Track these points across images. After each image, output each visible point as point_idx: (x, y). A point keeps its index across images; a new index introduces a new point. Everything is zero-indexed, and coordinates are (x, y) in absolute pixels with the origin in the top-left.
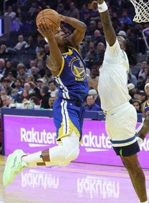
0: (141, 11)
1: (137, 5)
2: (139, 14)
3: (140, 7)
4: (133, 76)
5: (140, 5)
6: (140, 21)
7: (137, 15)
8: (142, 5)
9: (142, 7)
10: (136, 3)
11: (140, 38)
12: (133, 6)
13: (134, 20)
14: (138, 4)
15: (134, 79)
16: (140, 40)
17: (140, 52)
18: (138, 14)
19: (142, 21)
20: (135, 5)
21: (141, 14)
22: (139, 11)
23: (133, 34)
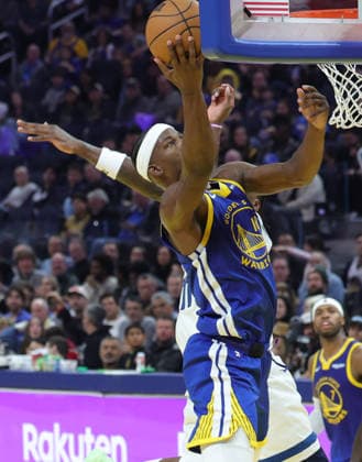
0: (350, 97)
1: (339, 79)
2: (346, 105)
3: (349, 86)
4: (334, 278)
5: (349, 80)
6: (348, 123)
7: (339, 107)
8: (354, 79)
9: (354, 86)
10: (338, 73)
11: (352, 172)
12: (330, 84)
13: (331, 123)
14: (344, 77)
15: (335, 285)
16: (350, 176)
17: (351, 211)
18: (342, 105)
19: (354, 124)
20: (333, 81)
21: (350, 104)
22: (345, 96)
23: (332, 161)
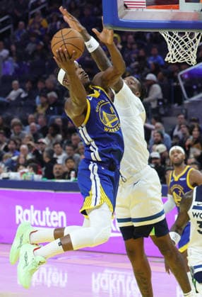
0: (175, 48)
1: (170, 39)
2: (173, 52)
3: (175, 42)
4: (166, 135)
5: (175, 39)
6: (174, 60)
7: (170, 53)
8: (177, 39)
9: (177, 42)
10: (169, 36)
11: (175, 84)
12: (166, 42)
13: (166, 60)
14: (172, 38)
15: (167, 139)
16: (174, 87)
17: (175, 103)
18: (171, 51)
19: (177, 61)
20: (167, 40)
21: (175, 51)
22: (173, 47)
23: (165, 79)
